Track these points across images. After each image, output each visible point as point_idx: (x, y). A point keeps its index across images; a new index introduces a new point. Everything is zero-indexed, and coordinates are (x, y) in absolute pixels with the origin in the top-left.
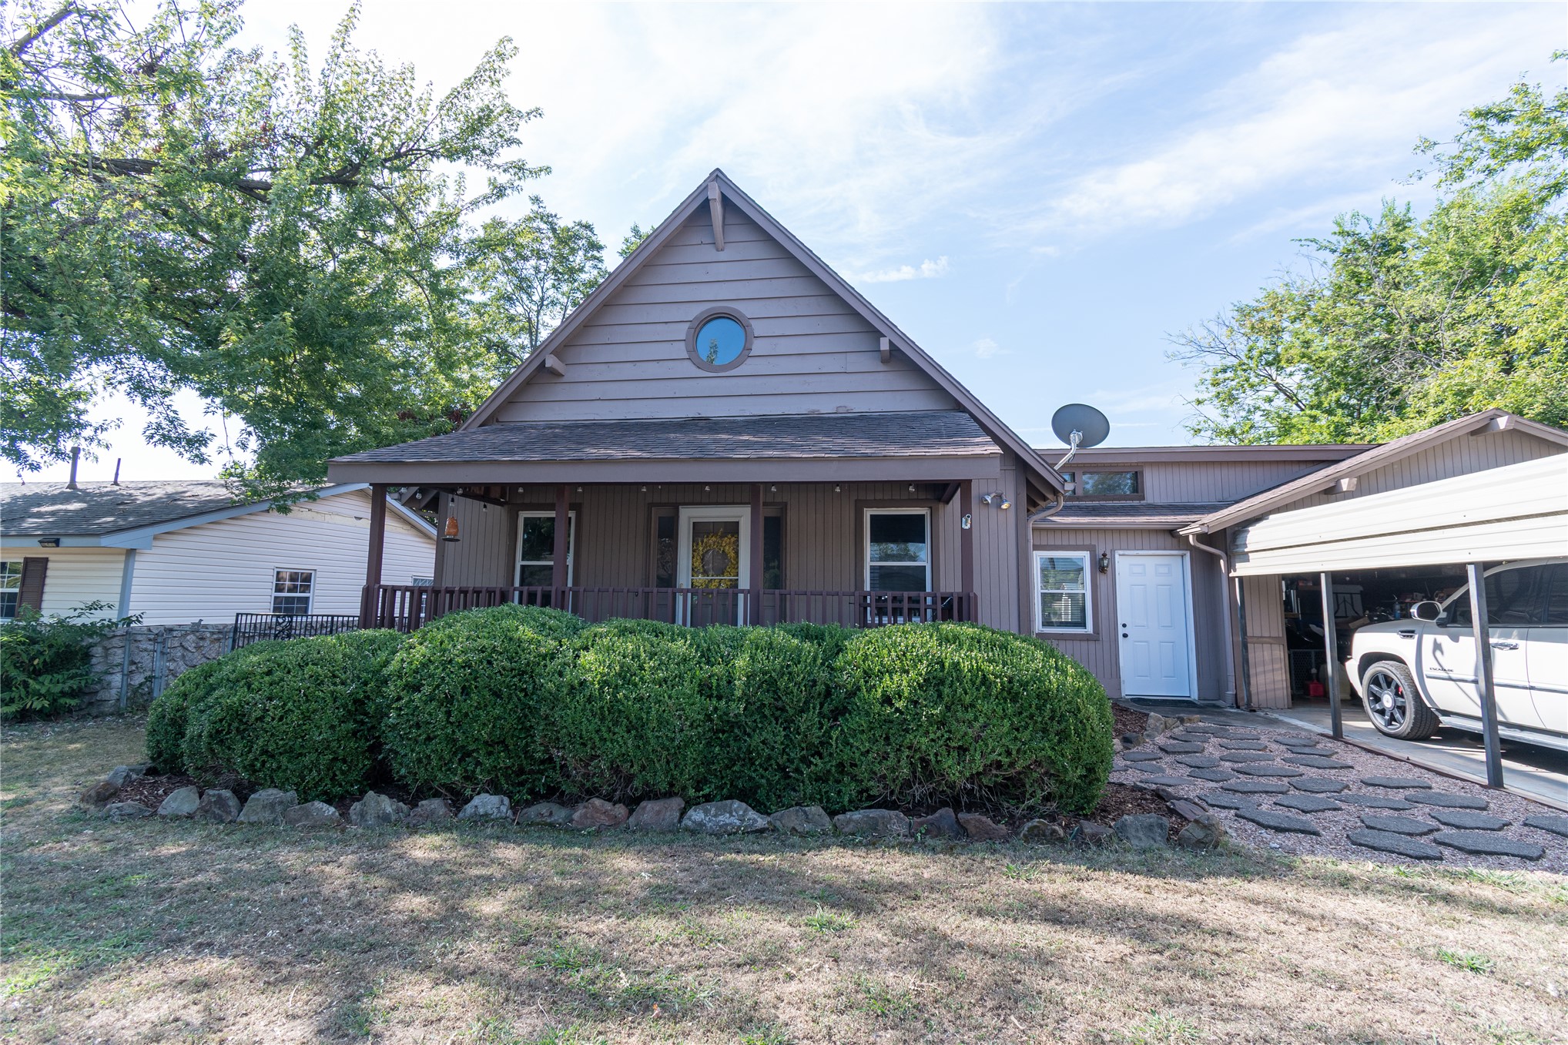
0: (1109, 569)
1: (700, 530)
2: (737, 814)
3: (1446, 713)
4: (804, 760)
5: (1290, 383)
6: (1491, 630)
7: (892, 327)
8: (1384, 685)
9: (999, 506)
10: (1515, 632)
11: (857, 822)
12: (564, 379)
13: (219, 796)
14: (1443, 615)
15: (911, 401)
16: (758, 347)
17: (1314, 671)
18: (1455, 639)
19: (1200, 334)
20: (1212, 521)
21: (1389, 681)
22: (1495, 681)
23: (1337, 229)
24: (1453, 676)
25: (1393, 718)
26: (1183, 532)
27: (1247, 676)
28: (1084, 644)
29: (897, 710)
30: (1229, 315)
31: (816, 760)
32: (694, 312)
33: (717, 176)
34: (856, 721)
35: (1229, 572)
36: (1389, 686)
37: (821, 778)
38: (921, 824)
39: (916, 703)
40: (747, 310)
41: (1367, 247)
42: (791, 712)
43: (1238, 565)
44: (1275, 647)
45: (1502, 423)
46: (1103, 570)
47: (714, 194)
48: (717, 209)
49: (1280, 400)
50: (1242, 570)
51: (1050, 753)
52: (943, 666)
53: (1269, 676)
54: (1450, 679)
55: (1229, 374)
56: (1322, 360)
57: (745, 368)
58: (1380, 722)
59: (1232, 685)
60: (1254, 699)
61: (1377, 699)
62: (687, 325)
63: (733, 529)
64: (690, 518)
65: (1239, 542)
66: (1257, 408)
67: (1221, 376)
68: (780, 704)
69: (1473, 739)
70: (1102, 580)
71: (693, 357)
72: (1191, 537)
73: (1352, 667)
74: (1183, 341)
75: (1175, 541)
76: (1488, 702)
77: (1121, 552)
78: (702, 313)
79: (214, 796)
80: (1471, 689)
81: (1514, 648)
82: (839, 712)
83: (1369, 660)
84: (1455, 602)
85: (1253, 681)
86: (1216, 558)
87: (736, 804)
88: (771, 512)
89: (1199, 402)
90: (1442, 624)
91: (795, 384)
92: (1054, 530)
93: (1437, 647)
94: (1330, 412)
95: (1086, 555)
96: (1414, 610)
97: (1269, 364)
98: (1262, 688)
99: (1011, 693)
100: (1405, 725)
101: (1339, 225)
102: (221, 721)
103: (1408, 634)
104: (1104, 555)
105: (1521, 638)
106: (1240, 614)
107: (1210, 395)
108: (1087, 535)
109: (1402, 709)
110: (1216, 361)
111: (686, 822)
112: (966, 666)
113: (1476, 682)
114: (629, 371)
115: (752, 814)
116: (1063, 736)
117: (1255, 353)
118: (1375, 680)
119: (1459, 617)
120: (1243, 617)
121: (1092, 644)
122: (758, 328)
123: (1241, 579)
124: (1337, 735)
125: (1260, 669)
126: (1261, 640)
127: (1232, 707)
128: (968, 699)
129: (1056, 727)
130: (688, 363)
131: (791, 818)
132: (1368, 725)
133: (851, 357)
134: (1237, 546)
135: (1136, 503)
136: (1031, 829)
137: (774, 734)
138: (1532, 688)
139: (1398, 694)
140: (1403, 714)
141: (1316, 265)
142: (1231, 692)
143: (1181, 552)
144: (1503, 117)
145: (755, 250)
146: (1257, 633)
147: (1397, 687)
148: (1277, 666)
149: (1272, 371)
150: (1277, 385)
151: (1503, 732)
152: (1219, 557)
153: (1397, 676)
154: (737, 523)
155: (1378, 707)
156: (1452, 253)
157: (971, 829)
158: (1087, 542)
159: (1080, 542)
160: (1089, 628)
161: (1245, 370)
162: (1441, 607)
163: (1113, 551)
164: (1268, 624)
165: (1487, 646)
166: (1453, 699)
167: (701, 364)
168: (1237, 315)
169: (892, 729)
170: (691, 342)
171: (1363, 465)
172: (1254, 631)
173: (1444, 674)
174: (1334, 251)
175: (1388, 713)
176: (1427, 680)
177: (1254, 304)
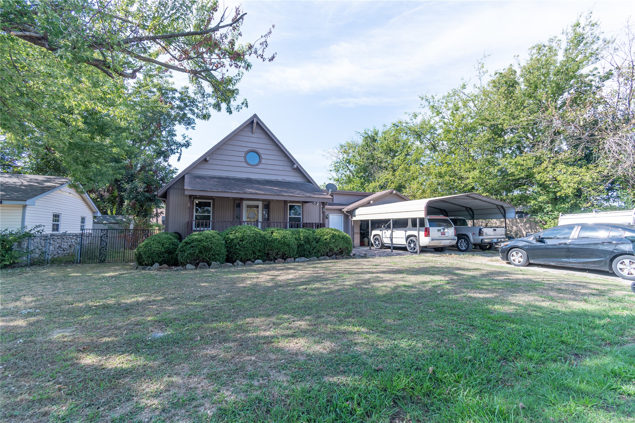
0: (328, 218)
1: (248, 206)
2: (303, 259)
3: (385, 244)
4: (313, 250)
5: (352, 169)
6: (393, 229)
7: (297, 162)
9: (316, 204)
10: (395, 229)
11: (322, 258)
12: (208, 163)
15: (298, 179)
16: (263, 161)
17: (362, 240)
18: (388, 231)
19: (331, 150)
20: (348, 208)
21: (377, 239)
22: (393, 237)
26: (343, 210)
27: (354, 239)
29: (327, 241)
30: (338, 146)
31: (315, 250)
32: (246, 149)
33: (255, 116)
34: (320, 243)
35: (351, 219)
37: (315, 253)
38: (331, 258)
39: (330, 239)
40: (260, 151)
41: (370, 138)
44: (358, 234)
45: (394, 192)
47: (255, 121)
48: (255, 125)
49: (348, 173)
50: (354, 219)
51: (347, 246)
52: (334, 234)
53: (357, 240)
55: (338, 164)
56: (359, 165)
57: (260, 166)
58: (376, 247)
60: (354, 245)
61: (375, 243)
62: (244, 153)
63: (257, 207)
64: (246, 204)
66: (343, 174)
67: (336, 164)
68: (309, 241)
69: (389, 247)
70: (327, 221)
71: (246, 162)
72: (345, 211)
73: (372, 237)
74: (327, 152)
75: (341, 212)
76: (392, 240)
77: (331, 214)
78: (248, 150)
80: (389, 239)
81: (395, 232)
82: (317, 242)
83: (375, 235)
84: (388, 225)
85: (354, 241)
87: (303, 257)
88: (265, 203)
89: (331, 171)
90: (386, 229)
91: (272, 172)
93: (385, 233)
94: (360, 178)
96: (382, 226)
97: (347, 163)
98: (356, 243)
99: (343, 238)
100: (380, 246)
101: (365, 131)
102: (200, 249)
103: (381, 230)
104: (327, 215)
106: (353, 228)
107: (333, 169)
109: (379, 244)
110: (335, 159)
111: (296, 261)
112: (336, 234)
114: (228, 163)
115: (306, 259)
116: (349, 244)
117: (344, 159)
118: (375, 239)
119: (389, 227)
122: (263, 156)
124: (370, 249)
126: (356, 233)
128: (337, 239)
129: (348, 242)
131: (312, 259)
132: (374, 248)
133: (285, 167)
134: (353, 214)
135: (332, 203)
136: (345, 257)
137: (308, 246)
138: (397, 238)
139: (379, 241)
141: (359, 138)
143: (342, 214)
145: (262, 136)
148: (358, 238)
149: (348, 164)
151: (393, 245)
152: (349, 216)
153: (379, 238)
154: (258, 205)
156: (386, 146)
157: (338, 258)
162: (386, 226)
164: (357, 230)
165: (392, 232)
166: (387, 241)
167: (248, 164)
168: (340, 147)
169: (326, 244)
170: (245, 157)
171: (374, 198)
172: (355, 231)
173: (386, 237)
174: (363, 137)
175: (377, 245)
176: (383, 238)
177: (344, 144)
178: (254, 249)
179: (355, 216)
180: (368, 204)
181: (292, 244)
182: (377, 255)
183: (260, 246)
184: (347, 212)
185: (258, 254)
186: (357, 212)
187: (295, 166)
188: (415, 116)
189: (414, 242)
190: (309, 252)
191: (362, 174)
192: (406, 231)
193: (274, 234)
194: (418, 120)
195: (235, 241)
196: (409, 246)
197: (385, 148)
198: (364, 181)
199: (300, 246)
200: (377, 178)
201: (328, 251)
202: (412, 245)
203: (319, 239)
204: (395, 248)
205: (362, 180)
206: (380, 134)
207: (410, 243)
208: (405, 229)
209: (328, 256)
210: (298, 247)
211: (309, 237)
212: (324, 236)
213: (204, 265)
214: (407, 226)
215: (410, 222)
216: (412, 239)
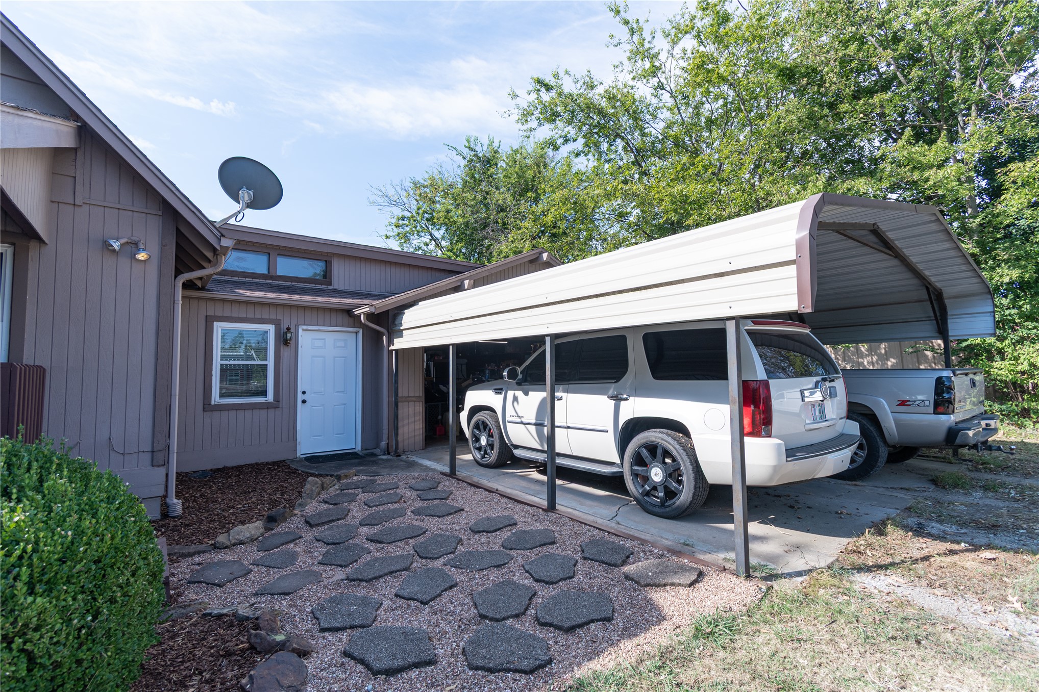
0: (292, 342)
3: (517, 447)
5: (438, 235)
6: (556, 387)
8: (482, 429)
9: (133, 256)
10: (561, 387)
14: (520, 376)
17: (440, 417)
18: (526, 394)
19: (391, 192)
20: (380, 305)
21: (485, 426)
22: (556, 424)
23: (467, 145)
24: (524, 421)
25: (486, 453)
26: (356, 312)
27: (396, 428)
28: (264, 412)
30: (408, 185)
35: (389, 346)
36: (485, 430)
41: (480, 160)
43: (396, 340)
44: (417, 404)
45: (545, 256)
46: (286, 342)
49: (432, 246)
50: (399, 344)
53: (411, 426)
54: (522, 423)
55: (405, 222)
56: (455, 222)
58: (478, 456)
59: (385, 437)
60: (400, 445)
61: (477, 440)
65: (397, 322)
67: (401, 222)
70: (286, 352)
72: (362, 316)
73: (464, 416)
74: (380, 193)
75: (351, 320)
77: (305, 327)
80: (533, 429)
81: (566, 400)
83: (475, 410)
84: (527, 367)
85: (400, 431)
86: (382, 334)
89: (387, 237)
90: (519, 384)
92: (239, 302)
93: (515, 399)
95: (271, 329)
97: (428, 220)
98: (406, 437)
100: (493, 456)
101: (468, 141)
103: (498, 391)
104: (288, 329)
105: (564, 391)
106: (395, 378)
107: (394, 234)
108: (273, 310)
109: (491, 446)
110: (398, 212)
117: (421, 211)
118: (477, 426)
119: (534, 377)
120: (396, 382)
121: (271, 411)
123: (397, 351)
124: (453, 472)
125: (406, 422)
126: (407, 399)
127: (384, 454)
134: (396, 325)
135: (324, 287)
138: (568, 427)
139: (490, 435)
140: (492, 449)
142: (384, 443)
143: (355, 330)
144: (548, 88)
146: (406, 394)
147: (490, 429)
148: (417, 418)
149: (429, 225)
150: (431, 235)
152: (383, 334)
153: (490, 422)
155: (477, 445)
158: (273, 316)
159: (266, 316)
160: (270, 397)
161: (415, 221)
162: (519, 370)
163: (297, 326)
164: (413, 386)
165: (553, 398)
166: (523, 439)
168: (412, 186)
171: (477, 274)
172: (403, 393)
173: (518, 420)
174: (464, 158)
175: (483, 450)
176: (508, 424)
177: (422, 182)
179: (400, 334)
184: (370, 317)
186: (409, 317)
189: (667, 453)
192: (617, 398)
196: (635, 475)
202: (656, 474)
206: (503, 154)
207: (638, 460)
208: (612, 389)
214: (624, 373)
215: (637, 354)
216: (653, 439)
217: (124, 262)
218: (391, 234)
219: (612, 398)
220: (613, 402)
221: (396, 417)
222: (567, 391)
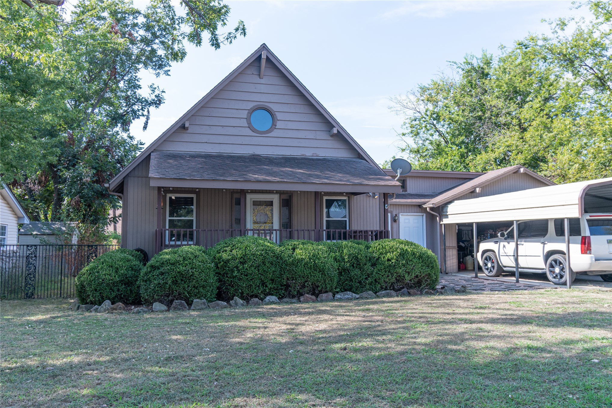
0: (397, 222)
1: (256, 203)
2: (349, 294)
3: (505, 267)
4: (366, 279)
5: (443, 130)
6: (519, 240)
7: (338, 124)
8: (489, 260)
9: (374, 197)
10: (523, 240)
11: (384, 294)
12: (188, 131)
13: (181, 302)
14: (506, 236)
15: (341, 154)
16: (279, 125)
17: (461, 260)
18: (509, 243)
20: (434, 202)
21: (490, 258)
22: (519, 255)
23: (465, 61)
25: (491, 271)
26: (424, 206)
27: (445, 261)
29: (392, 263)
30: (417, 89)
31: (369, 279)
32: (250, 105)
33: (264, 47)
34: (379, 267)
35: (440, 222)
36: (490, 260)
37: (370, 284)
38: (399, 293)
39: (397, 260)
40: (274, 108)
41: (476, 71)
42: (362, 265)
43: (444, 220)
44: (454, 250)
45: (522, 170)
46: (395, 221)
47: (264, 56)
48: (263, 62)
49: (436, 136)
50: (445, 221)
51: (430, 272)
52: (403, 251)
53: (451, 261)
54: (507, 256)
55: (417, 122)
57: (274, 133)
58: (487, 272)
60: (447, 269)
61: (486, 265)
62: (247, 111)
63: (271, 204)
64: (251, 199)
66: (427, 139)
67: (413, 123)
68: (358, 263)
69: (512, 274)
70: (395, 225)
71: (250, 127)
72: (428, 208)
73: (479, 255)
75: (420, 209)
76: (516, 260)
77: (402, 214)
78: (254, 107)
79: (178, 302)
80: (512, 258)
81: (523, 245)
82: (374, 265)
83: (485, 252)
84: (509, 232)
85: (447, 263)
87: (348, 292)
88: (285, 197)
89: (404, 135)
90: (505, 239)
91: (295, 143)
93: (504, 246)
94: (459, 146)
95: (389, 215)
96: (499, 235)
97: (434, 119)
98: (449, 265)
99: (420, 257)
100: (494, 272)
101: (466, 59)
102: (175, 277)
103: (496, 242)
106: (443, 238)
107: (408, 132)
109: (493, 267)
110: (411, 114)
111: (335, 298)
112: (409, 250)
113: (514, 256)
114: (220, 130)
115: (354, 294)
116: (432, 267)
117: (428, 113)
118: (486, 259)
119: (510, 236)
120: (445, 239)
122: (279, 116)
123: (444, 224)
124: (476, 277)
125: (449, 258)
126: (450, 248)
128: (411, 259)
129: (431, 265)
130: (248, 128)
131: (364, 294)
132: (484, 275)
133: (318, 133)
134: (444, 212)
135: (405, 193)
136: (426, 292)
137: (357, 272)
139: (493, 263)
140: (494, 269)
141: (455, 73)
142: (440, 267)
143: (422, 214)
145: (277, 80)
147: (492, 260)
148: (454, 257)
149: (435, 122)
150: (436, 128)
151: (520, 270)
152: (437, 216)
153: (493, 257)
154: (272, 202)
155: (486, 267)
156: (507, 84)
157: (412, 293)
158: (389, 210)
162: (505, 233)
163: (399, 213)
164: (452, 242)
165: (517, 245)
166: (507, 262)
167: (254, 130)
168: (420, 90)
169: (390, 268)
170: (248, 119)
171: (483, 183)
172: (448, 244)
173: (505, 254)
174: (463, 70)
175: (489, 269)
176: (501, 257)
177: (427, 86)
178: (263, 277)
179: (447, 216)
180: (472, 194)
181: (329, 269)
182: (487, 289)
183: (274, 271)
184: (432, 209)
185: (269, 286)
186: (451, 209)
187: (335, 131)
188: (563, 25)
189: (560, 263)
190: (360, 282)
191: (461, 138)
192: (544, 244)
193: (298, 251)
194: (569, 33)
195: (232, 264)
196: (551, 271)
197: (505, 88)
198: (466, 151)
199: (342, 271)
200: (490, 145)
201: (393, 280)
202: (557, 270)
203: (378, 259)
204: (524, 275)
205: (463, 150)
206: (495, 64)
207: (552, 266)
208: (542, 239)
209: (394, 289)
210: (340, 273)
211: (359, 256)
212: (386, 253)
213: (181, 304)
214: (546, 234)
215: (551, 227)
216: (556, 258)
217: (371, 198)
218: (406, 131)
219: (542, 243)
220: (542, 245)
221: (445, 255)
222: (525, 242)
